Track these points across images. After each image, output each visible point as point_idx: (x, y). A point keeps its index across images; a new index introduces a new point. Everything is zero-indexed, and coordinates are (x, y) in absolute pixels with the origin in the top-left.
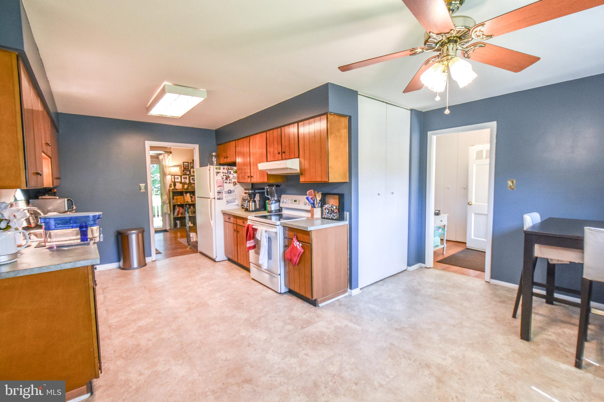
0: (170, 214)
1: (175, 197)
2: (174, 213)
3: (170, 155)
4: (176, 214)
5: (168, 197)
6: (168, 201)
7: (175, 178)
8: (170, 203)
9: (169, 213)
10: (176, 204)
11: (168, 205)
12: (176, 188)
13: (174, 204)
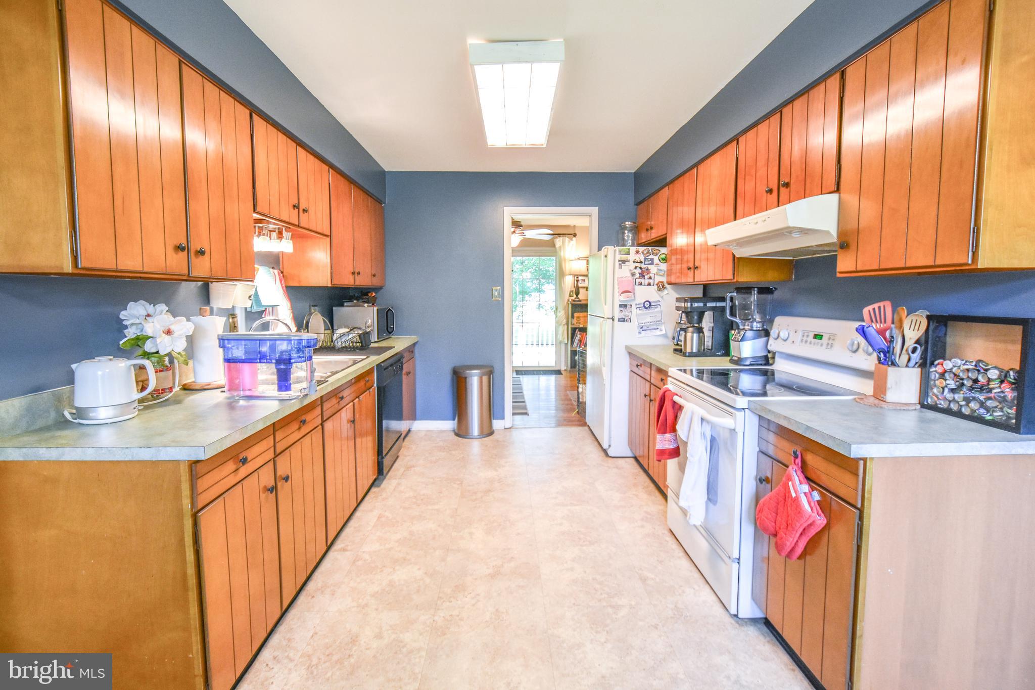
0: (566, 344)
1: (576, 315)
2: (572, 343)
3: (574, 239)
4: (575, 344)
5: (565, 313)
6: (565, 321)
7: (578, 281)
8: (567, 324)
9: (567, 342)
10: (578, 327)
11: (566, 327)
12: (579, 298)
13: (574, 326)
